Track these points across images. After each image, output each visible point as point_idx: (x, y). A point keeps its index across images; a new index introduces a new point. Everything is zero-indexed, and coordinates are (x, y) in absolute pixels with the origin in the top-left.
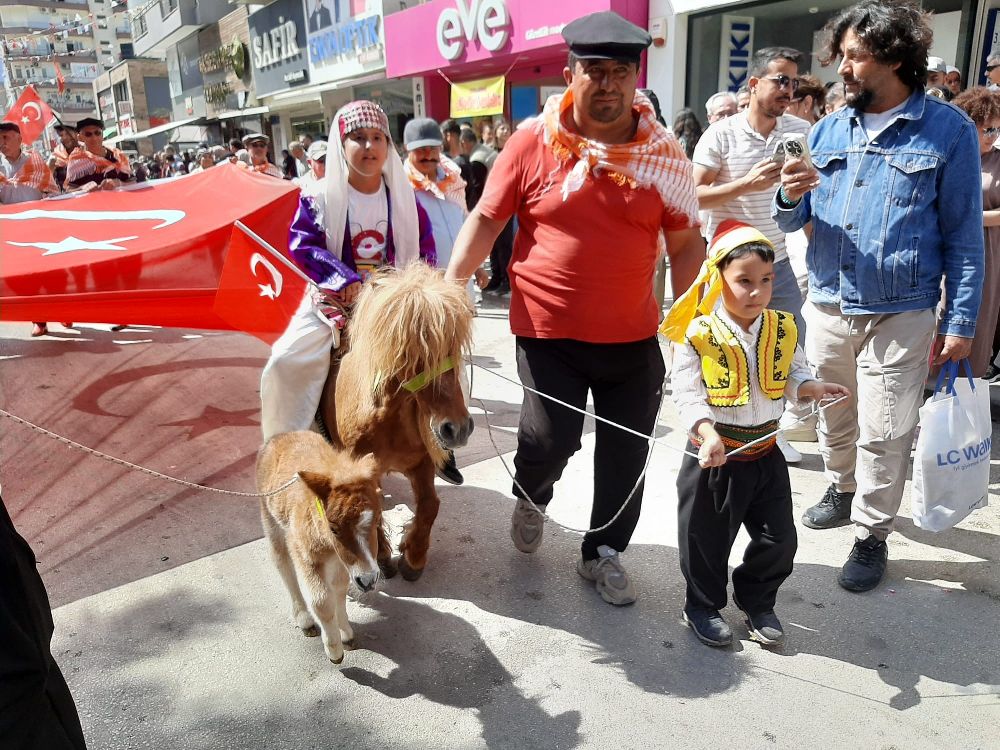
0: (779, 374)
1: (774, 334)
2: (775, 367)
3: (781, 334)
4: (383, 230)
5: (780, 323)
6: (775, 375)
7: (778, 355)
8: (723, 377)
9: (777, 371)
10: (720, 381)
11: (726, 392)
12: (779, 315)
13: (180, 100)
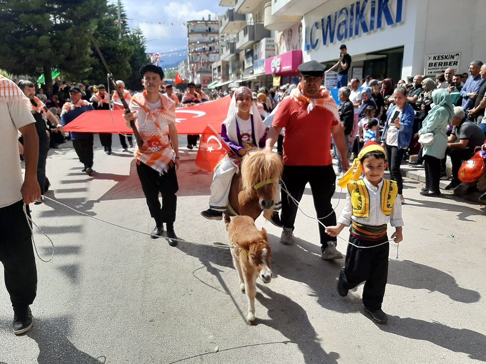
0: (389, 205)
1: (388, 189)
2: (388, 202)
3: (391, 189)
4: (250, 133)
5: (391, 185)
6: (387, 205)
7: (389, 197)
8: (359, 205)
9: (388, 204)
10: (358, 207)
11: (360, 211)
12: (390, 182)
13: (231, 74)
